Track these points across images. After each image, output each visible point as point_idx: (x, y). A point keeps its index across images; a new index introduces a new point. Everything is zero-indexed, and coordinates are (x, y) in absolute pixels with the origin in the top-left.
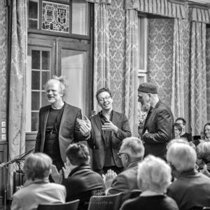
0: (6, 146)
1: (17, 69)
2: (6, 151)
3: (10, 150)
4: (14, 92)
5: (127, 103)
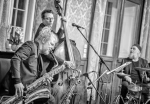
0: (86, 62)
1: (100, 8)
2: (86, 66)
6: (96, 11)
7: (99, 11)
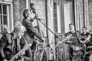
0: (47, 38)
2: (47, 40)
3: (49, 40)
4: (49, 17)
5: (85, 22)
6: (48, 9)
7: (49, 8)
